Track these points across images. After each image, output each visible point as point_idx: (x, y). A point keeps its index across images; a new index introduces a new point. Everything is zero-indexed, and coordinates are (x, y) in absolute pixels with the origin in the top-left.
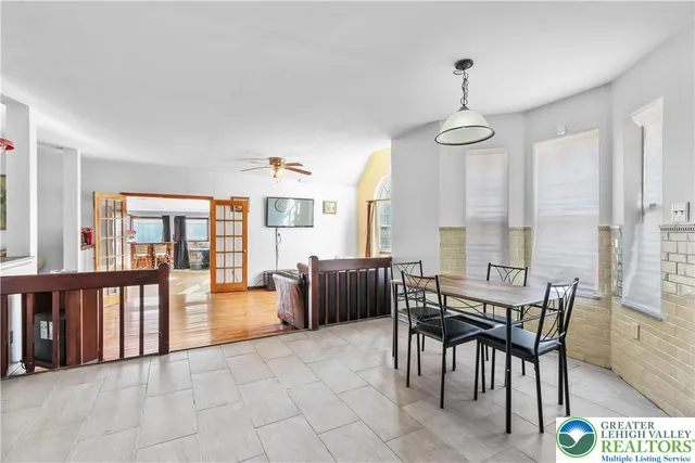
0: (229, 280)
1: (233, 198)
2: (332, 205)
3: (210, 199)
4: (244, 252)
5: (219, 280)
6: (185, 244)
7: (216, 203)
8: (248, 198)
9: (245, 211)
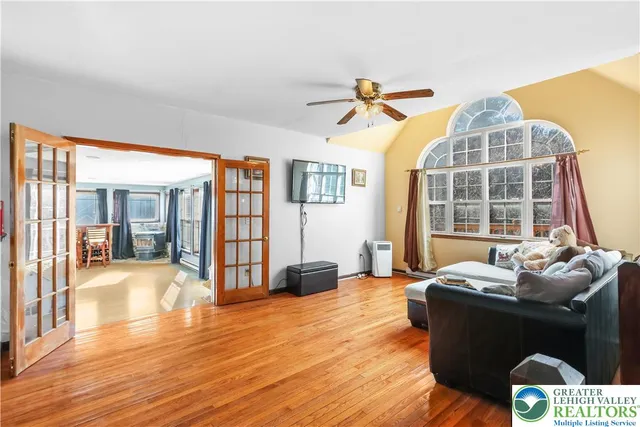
0: (244, 283)
1: (247, 158)
2: (361, 175)
3: (215, 158)
4: (265, 240)
5: (230, 283)
6: (128, 226)
7: (223, 165)
8: (267, 160)
9: (265, 178)
